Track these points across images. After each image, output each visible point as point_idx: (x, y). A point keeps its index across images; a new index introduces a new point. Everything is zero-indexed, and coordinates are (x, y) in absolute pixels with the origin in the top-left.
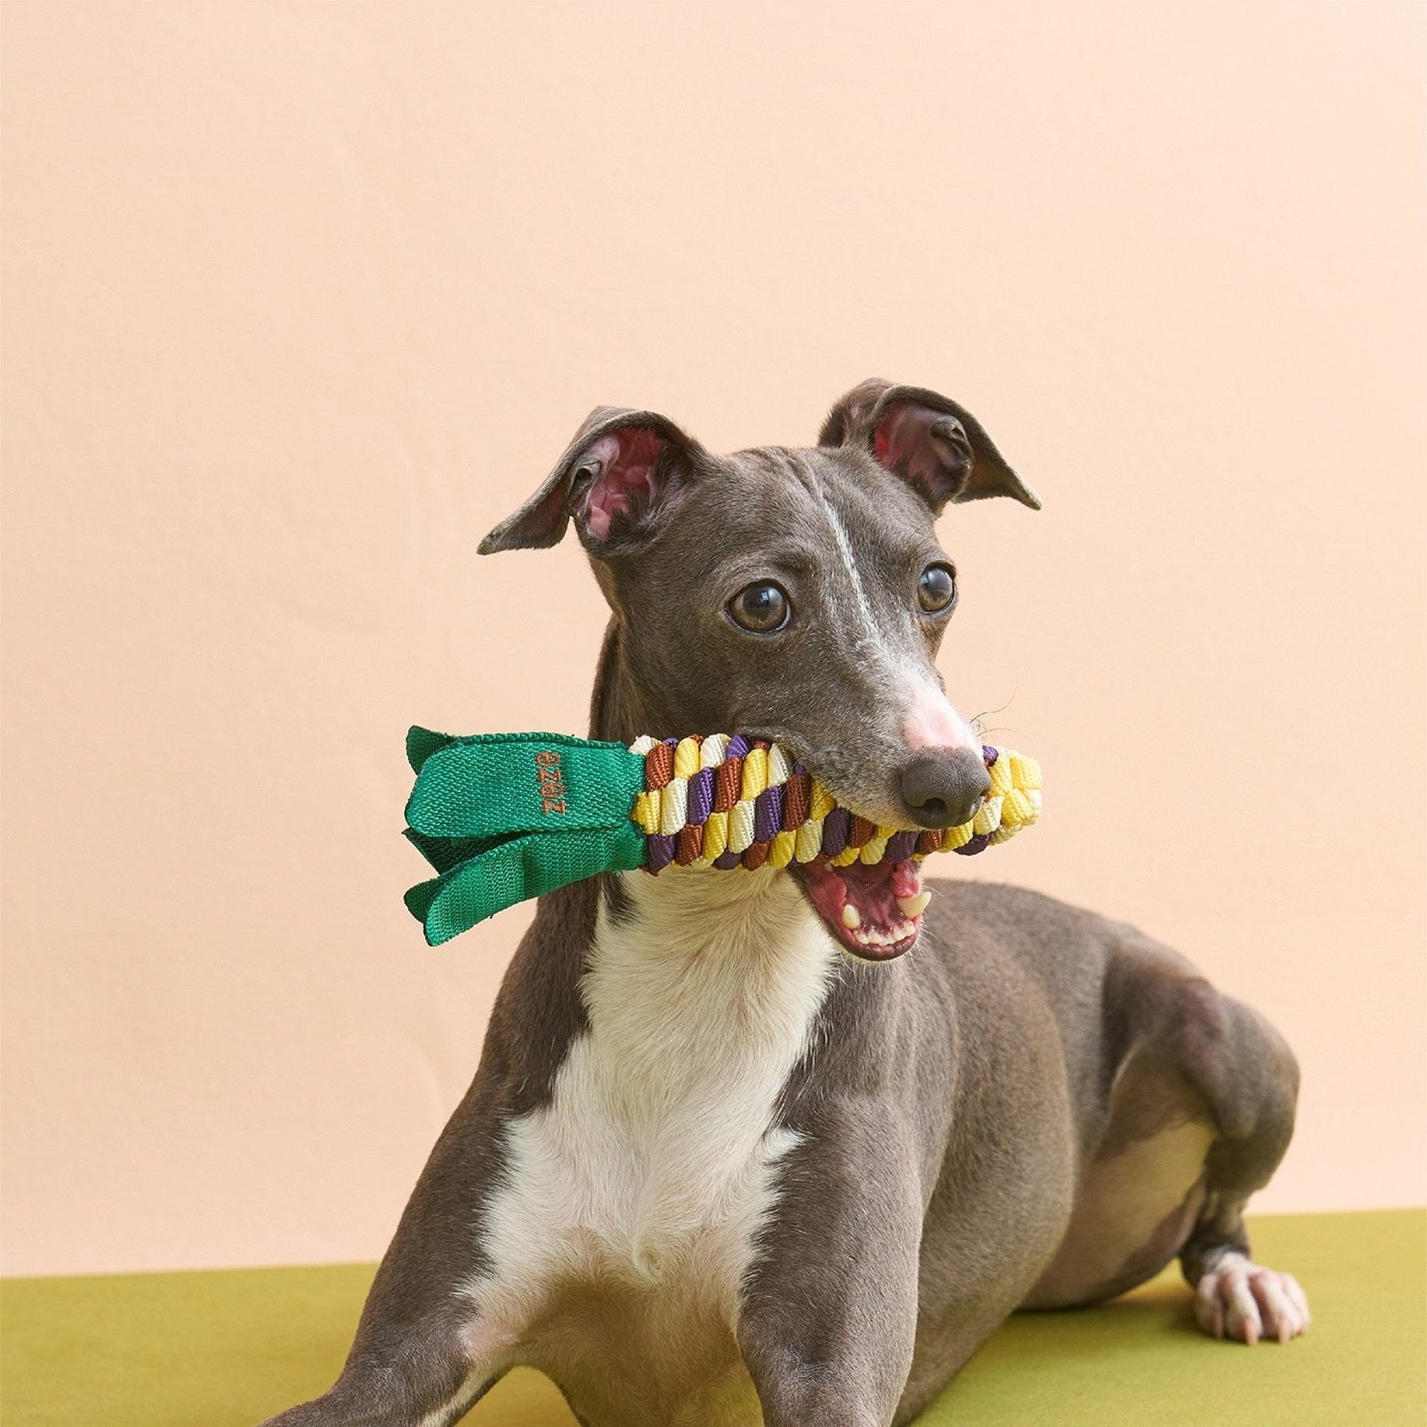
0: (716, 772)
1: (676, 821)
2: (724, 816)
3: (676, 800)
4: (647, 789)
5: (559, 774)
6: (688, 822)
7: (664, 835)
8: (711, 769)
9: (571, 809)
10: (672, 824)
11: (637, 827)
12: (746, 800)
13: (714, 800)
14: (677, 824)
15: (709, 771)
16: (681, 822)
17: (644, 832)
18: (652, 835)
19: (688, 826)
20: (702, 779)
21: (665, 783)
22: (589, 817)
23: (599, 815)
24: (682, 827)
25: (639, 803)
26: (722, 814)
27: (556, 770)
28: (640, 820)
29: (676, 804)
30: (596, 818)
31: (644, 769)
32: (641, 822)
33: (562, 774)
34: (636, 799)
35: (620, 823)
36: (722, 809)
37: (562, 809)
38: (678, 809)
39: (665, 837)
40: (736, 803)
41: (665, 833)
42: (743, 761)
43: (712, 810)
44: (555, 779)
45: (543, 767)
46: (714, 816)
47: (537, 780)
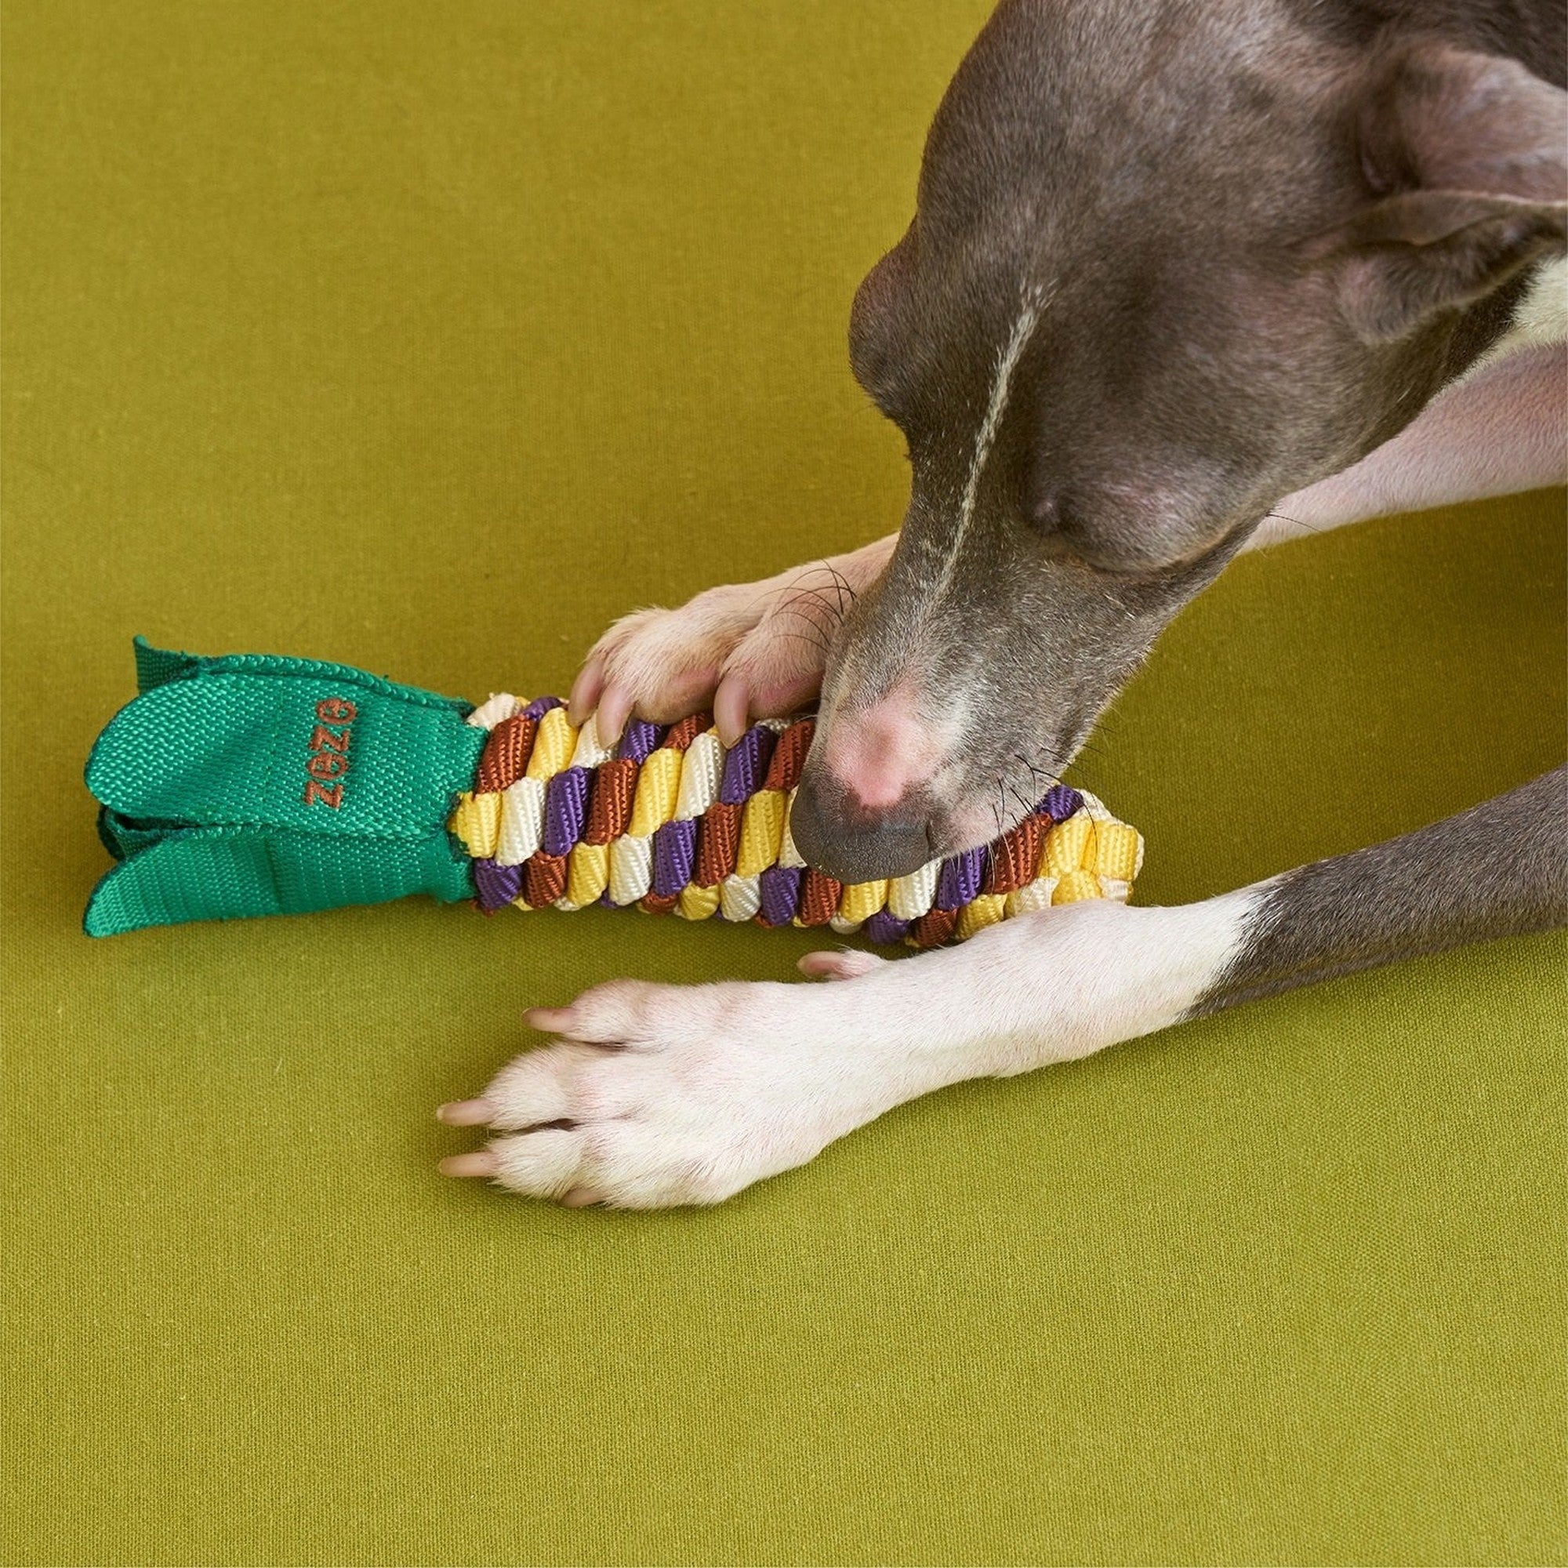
0: (593, 775)
1: (520, 846)
2: (600, 850)
3: (522, 812)
4: (476, 789)
5: (347, 738)
6: (542, 848)
7: (499, 863)
8: (585, 769)
9: (350, 803)
10: (515, 849)
11: (457, 846)
12: (636, 836)
13: (586, 825)
14: (521, 850)
15: (582, 773)
16: (528, 847)
17: (466, 852)
18: (479, 859)
19: (541, 855)
20: (568, 784)
21: (505, 785)
22: (377, 820)
23: (395, 819)
24: (529, 855)
25: (461, 809)
26: (597, 847)
27: (345, 732)
28: (460, 835)
29: (523, 819)
30: (389, 822)
31: (482, 753)
32: (462, 837)
33: (351, 739)
34: (455, 803)
35: (427, 836)
36: (597, 841)
37: (334, 800)
38: (524, 826)
39: (500, 868)
40: (620, 836)
41: (502, 861)
42: (640, 767)
43: (582, 838)
44: (338, 748)
45: (325, 723)
46: (584, 850)
47: (309, 745)
